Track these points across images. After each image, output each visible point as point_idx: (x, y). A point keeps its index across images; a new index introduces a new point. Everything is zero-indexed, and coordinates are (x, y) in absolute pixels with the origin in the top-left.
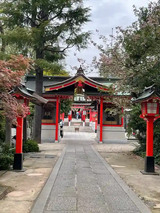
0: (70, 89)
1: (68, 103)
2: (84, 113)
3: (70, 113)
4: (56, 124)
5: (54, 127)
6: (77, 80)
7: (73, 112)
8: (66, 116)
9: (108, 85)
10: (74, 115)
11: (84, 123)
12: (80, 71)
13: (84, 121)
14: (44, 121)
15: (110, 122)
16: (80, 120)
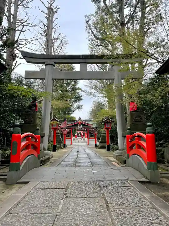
0: (76, 125)
1: (75, 130)
2: (83, 134)
3: (76, 134)
4: (71, 139)
5: (70, 140)
6: (79, 122)
7: (77, 134)
8: (74, 136)
9: (89, 123)
10: (78, 135)
11: (83, 139)
12: (80, 118)
13: (83, 138)
14: (67, 137)
15: (92, 137)
16: (81, 138)
